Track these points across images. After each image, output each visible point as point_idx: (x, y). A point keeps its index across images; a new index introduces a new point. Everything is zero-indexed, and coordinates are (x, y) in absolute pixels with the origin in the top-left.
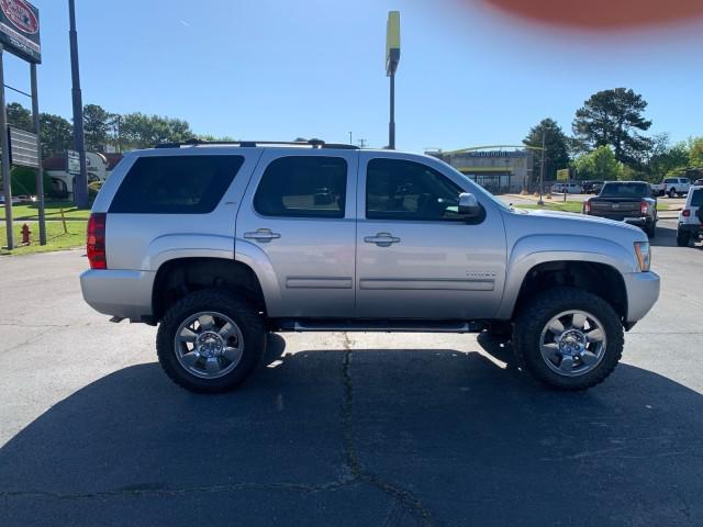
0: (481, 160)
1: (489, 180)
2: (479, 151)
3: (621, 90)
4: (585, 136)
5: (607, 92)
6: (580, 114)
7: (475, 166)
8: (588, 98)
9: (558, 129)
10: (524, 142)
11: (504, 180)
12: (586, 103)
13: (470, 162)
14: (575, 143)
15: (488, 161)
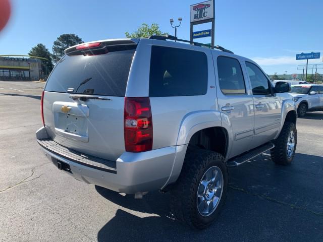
0: (12, 62)
1: (18, 73)
2: (10, 57)
3: (73, 35)
4: (59, 54)
5: (67, 35)
6: (55, 43)
7: (9, 65)
8: (59, 36)
9: (47, 50)
10: (29, 54)
11: (27, 74)
12: (58, 39)
13: (6, 62)
14: (54, 57)
15: (16, 63)
